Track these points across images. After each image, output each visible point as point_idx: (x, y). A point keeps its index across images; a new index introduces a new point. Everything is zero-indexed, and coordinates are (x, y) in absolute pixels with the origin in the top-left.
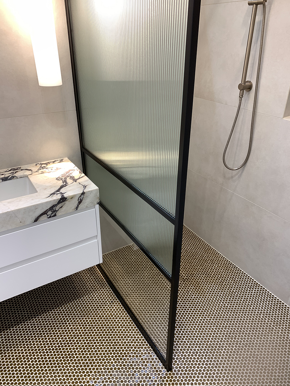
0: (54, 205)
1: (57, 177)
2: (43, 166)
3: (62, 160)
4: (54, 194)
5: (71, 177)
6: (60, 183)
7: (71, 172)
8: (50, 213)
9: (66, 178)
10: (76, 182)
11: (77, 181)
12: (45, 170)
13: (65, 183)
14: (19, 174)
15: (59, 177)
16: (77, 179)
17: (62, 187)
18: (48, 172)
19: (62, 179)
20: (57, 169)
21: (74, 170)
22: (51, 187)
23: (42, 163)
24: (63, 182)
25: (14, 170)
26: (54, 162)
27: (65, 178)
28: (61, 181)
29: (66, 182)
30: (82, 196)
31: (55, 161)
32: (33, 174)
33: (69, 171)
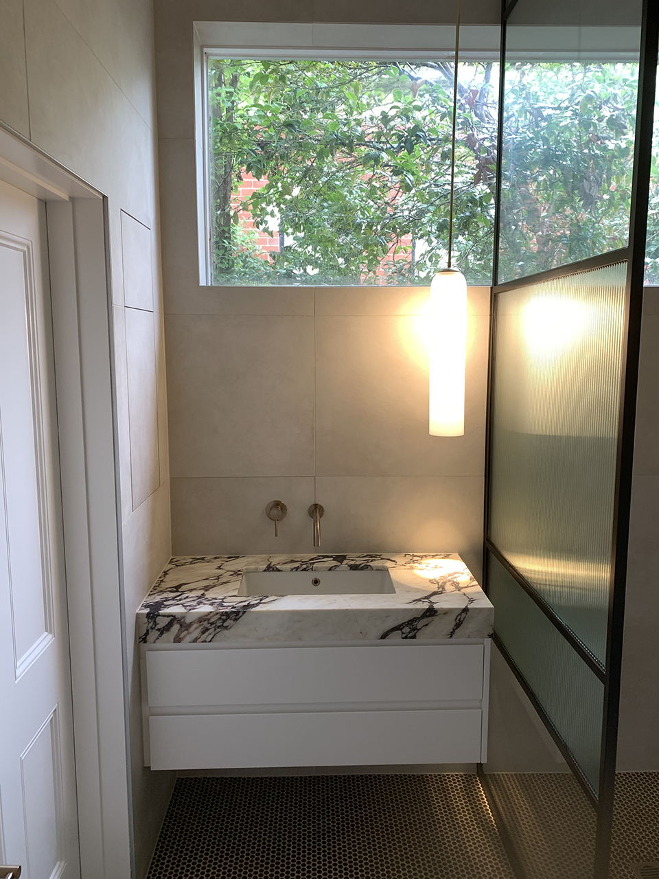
0: (415, 618)
1: (431, 579)
2: (415, 558)
3: (449, 555)
4: (419, 600)
5: (454, 582)
6: (435, 588)
7: (456, 575)
8: (406, 630)
9: (445, 583)
10: (459, 590)
11: (462, 590)
12: (416, 565)
13: (441, 590)
14: (376, 563)
15: (434, 579)
16: (463, 588)
17: (434, 594)
18: (420, 569)
19: (438, 583)
20: (436, 567)
21: (463, 573)
22: (418, 590)
23: (415, 554)
24: (439, 588)
25: (371, 556)
26: (434, 556)
27: (443, 583)
28: (437, 585)
29: (443, 588)
30: (463, 615)
31: (437, 555)
32: (397, 568)
33: (455, 573)
